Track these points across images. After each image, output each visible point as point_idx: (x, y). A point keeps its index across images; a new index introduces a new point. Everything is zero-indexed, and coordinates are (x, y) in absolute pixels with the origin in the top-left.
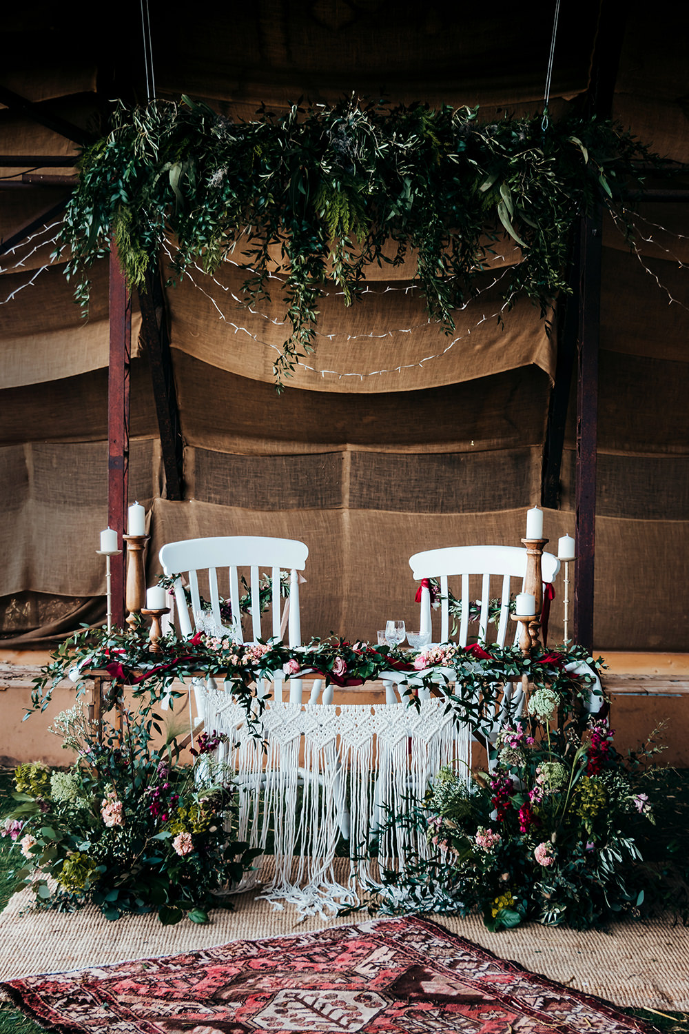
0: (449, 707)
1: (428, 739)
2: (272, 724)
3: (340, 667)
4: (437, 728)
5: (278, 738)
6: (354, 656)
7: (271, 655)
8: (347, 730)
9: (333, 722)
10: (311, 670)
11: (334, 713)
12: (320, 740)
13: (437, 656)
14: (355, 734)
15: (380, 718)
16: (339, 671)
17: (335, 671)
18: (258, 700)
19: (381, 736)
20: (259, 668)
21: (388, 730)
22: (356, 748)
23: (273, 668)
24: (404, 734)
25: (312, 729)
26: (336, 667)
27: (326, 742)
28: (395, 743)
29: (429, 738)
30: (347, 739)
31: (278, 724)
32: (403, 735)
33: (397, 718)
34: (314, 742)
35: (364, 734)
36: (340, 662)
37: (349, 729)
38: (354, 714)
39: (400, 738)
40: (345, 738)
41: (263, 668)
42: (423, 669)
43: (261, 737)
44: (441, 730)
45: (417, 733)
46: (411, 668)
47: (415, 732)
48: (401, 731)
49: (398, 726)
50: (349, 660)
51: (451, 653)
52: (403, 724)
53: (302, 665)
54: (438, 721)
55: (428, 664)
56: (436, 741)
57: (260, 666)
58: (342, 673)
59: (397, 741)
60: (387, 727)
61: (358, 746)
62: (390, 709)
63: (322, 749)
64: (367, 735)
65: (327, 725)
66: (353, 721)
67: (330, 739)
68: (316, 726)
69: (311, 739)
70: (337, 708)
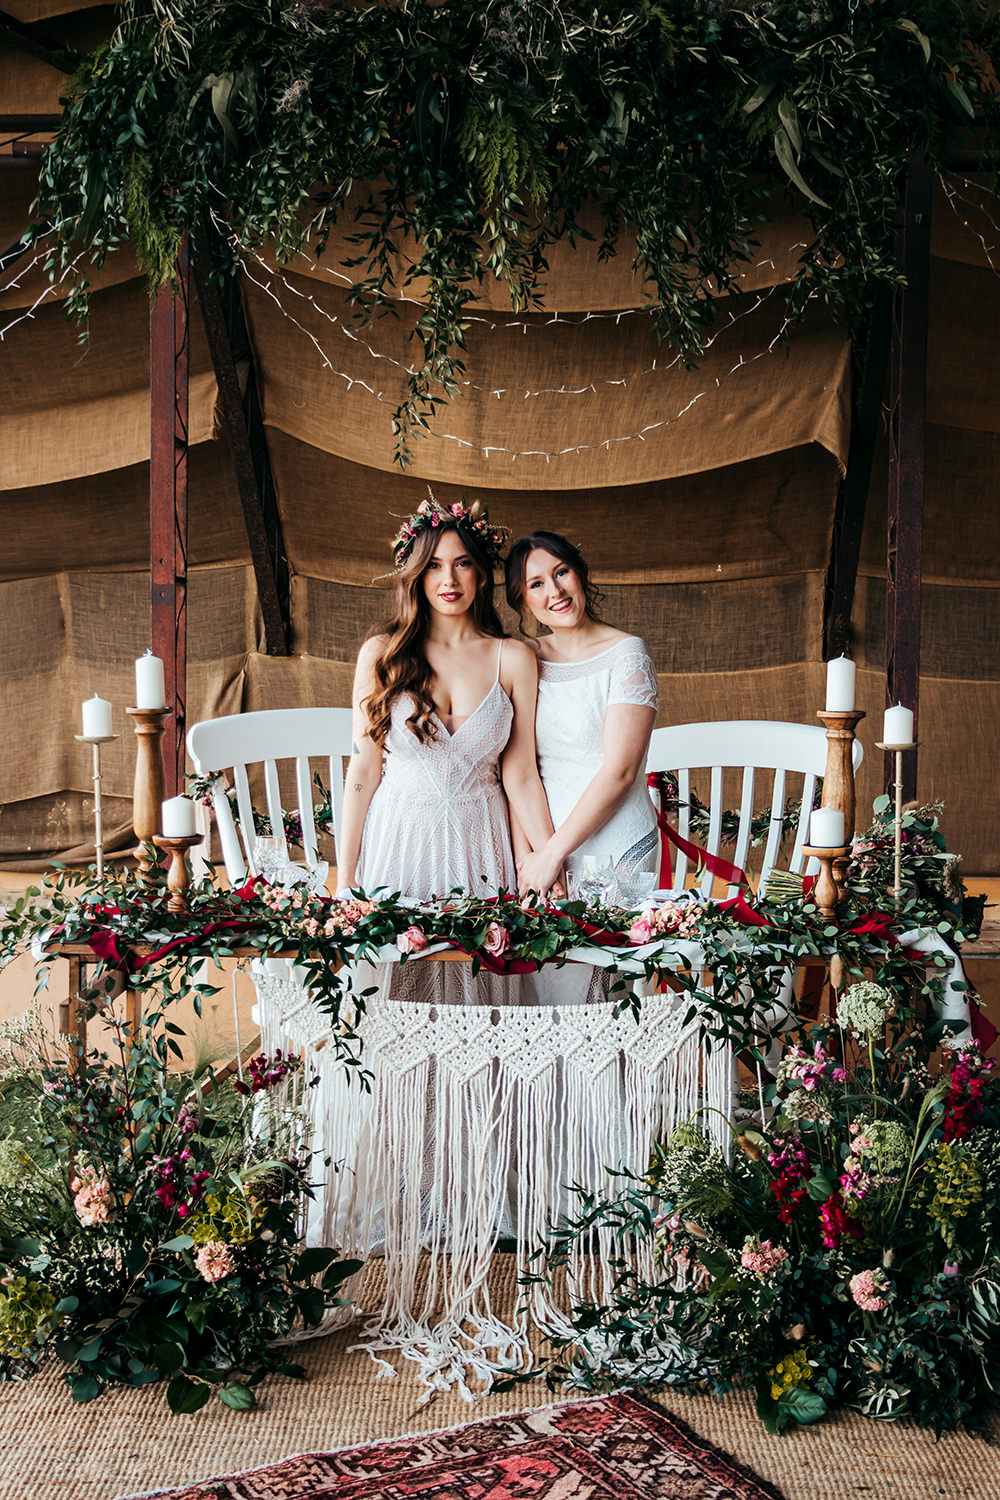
0: (692, 1012)
1: (654, 1066)
3: (497, 941)
4: (669, 1048)
5: (389, 1064)
6: (522, 920)
7: (377, 919)
8: (512, 1050)
9: (487, 1035)
10: (446, 945)
11: (489, 1021)
13: (670, 919)
16: (496, 948)
17: (489, 948)
19: (571, 1061)
20: (356, 941)
21: (583, 1050)
23: (378, 941)
24: (612, 1056)
25: (449, 1047)
26: (491, 940)
27: (475, 1069)
28: (596, 1072)
29: (655, 1064)
31: (389, 1039)
32: (609, 1059)
33: (599, 1030)
35: (541, 1057)
36: (497, 932)
37: (515, 1047)
38: (523, 1022)
39: (604, 1064)
40: (507, 1063)
41: (361, 941)
42: (645, 943)
43: (359, 1063)
44: (677, 1050)
45: (634, 1056)
46: (624, 941)
47: (631, 1054)
48: (606, 1052)
49: (602, 1043)
50: (515, 927)
51: (695, 915)
52: (610, 1039)
53: (431, 937)
54: (672, 1036)
55: (654, 933)
56: (668, 1069)
57: (355, 937)
58: (501, 951)
59: (600, 1068)
62: (586, 1014)
67: (482, 1064)
68: (456, 1043)
69: (447, 1064)
70: (493, 1012)
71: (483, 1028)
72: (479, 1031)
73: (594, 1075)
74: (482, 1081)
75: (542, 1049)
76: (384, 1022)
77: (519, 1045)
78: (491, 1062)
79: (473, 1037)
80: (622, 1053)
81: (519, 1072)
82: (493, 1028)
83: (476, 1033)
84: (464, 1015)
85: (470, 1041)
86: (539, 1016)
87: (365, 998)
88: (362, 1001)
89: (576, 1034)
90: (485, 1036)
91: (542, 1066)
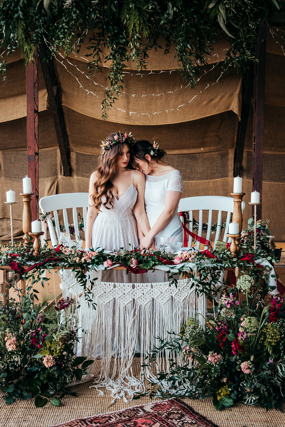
0: (193, 284)
1: (182, 301)
3: (134, 264)
4: (186, 295)
5: (101, 301)
6: (141, 257)
7: (97, 257)
8: (139, 296)
10: (118, 265)
11: (131, 288)
12: (124, 302)
13: (186, 256)
14: (143, 298)
15: (156, 290)
17: (131, 266)
18: (91, 281)
19: (157, 299)
20: (91, 264)
21: (160, 296)
22: (143, 306)
23: (98, 264)
24: (169, 298)
25: (120, 296)
26: (132, 263)
27: (128, 302)
28: (164, 303)
29: (182, 300)
30: (138, 301)
31: (101, 293)
33: (165, 290)
34: (121, 303)
35: (147, 298)
36: (134, 261)
37: (140, 296)
38: (142, 288)
39: (167, 300)
41: (92, 264)
42: (179, 264)
43: (92, 301)
44: (189, 296)
46: (173, 263)
47: (175, 297)
48: (167, 297)
49: (166, 294)
50: (139, 259)
51: (194, 255)
52: (168, 293)
53: (114, 262)
54: (187, 292)
55: (181, 261)
56: (186, 302)
58: (135, 267)
59: (165, 302)
60: (160, 295)
61: (144, 305)
62: (161, 285)
63: (125, 306)
64: (149, 299)
65: (127, 294)
66: (142, 292)
67: (130, 301)
68: (122, 294)
69: (119, 301)
70: (133, 285)
71: (130, 290)
72: (129, 291)
73: (163, 304)
74: (130, 306)
75: (148, 296)
76: (100, 288)
77: (141, 295)
78: (132, 300)
79: (127, 292)
80: (172, 297)
81: (141, 303)
82: (133, 290)
83: (128, 291)
84: (124, 286)
85: (126, 294)
86: (147, 286)
87: (94, 281)
88: (93, 282)
89: (158, 291)
90: (130, 292)
91: (148, 301)
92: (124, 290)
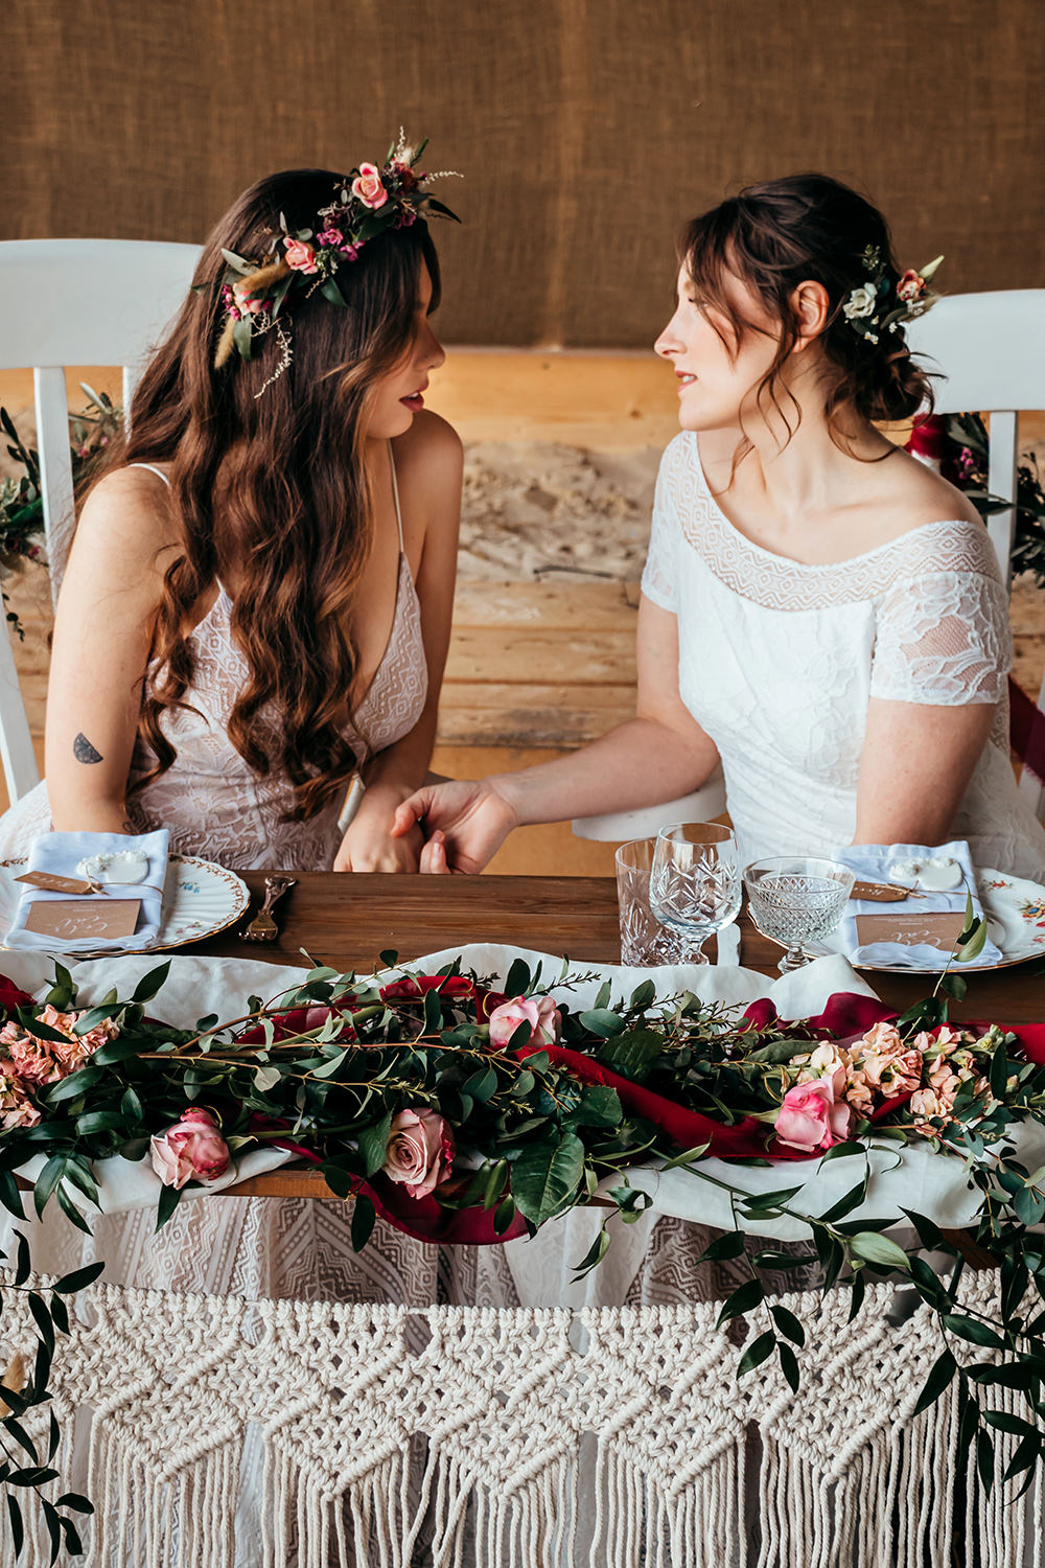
0: (944, 1368)
1: (836, 1466)
2: (105, 1389)
3: (421, 1156)
4: (880, 1415)
5: (138, 1449)
6: (489, 1083)
7: (101, 1088)
8: (459, 1417)
9: (397, 1379)
10: (284, 1155)
11: (398, 1344)
12: (331, 1458)
13: (886, 1077)
14: (495, 1432)
15: (612, 1367)
16: (417, 1179)
17: (397, 1176)
18: (35, 1302)
19: (619, 1447)
20: (39, 1147)
21: (649, 1421)
22: (500, 1494)
23: (94, 1149)
24: (726, 1438)
25: (294, 1408)
26: (405, 1156)
27: (364, 1463)
28: (682, 1476)
29: (841, 1458)
30: (459, 1456)
31: (135, 1388)
32: (717, 1445)
33: (691, 1372)
34: (307, 1467)
35: (536, 1434)
36: (420, 1131)
37: (469, 1411)
38: (492, 1347)
39: (703, 1457)
40: (448, 1449)
41: (52, 1149)
42: (820, 1151)
43: (51, 1475)
44: (898, 1424)
45: (785, 1440)
46: (763, 1147)
47: (776, 1434)
48: (709, 1428)
49: (699, 1406)
50: (469, 1103)
51: (955, 1068)
52: (719, 1395)
53: (242, 1141)
54: (887, 1391)
55: (842, 1123)
56: (871, 1469)
57: (40, 1136)
58: (432, 1184)
59: (691, 1467)
60: (647, 1409)
61: (508, 1487)
62: (658, 1330)
63: (346, 1494)
64: (550, 1441)
65: (362, 1394)
66: (488, 1380)
67: (381, 1450)
68: (314, 1398)
69: (289, 1450)
70: (409, 1319)
71: (384, 1362)
72: (374, 1369)
73: (676, 1483)
75: (540, 1415)
76: (118, 1346)
77: (479, 1405)
78: (404, 1447)
79: (358, 1383)
80: (752, 1429)
81: (477, 1470)
82: (414, 1364)
83: (367, 1375)
84: (334, 1326)
85: (350, 1393)
86: (533, 1332)
87: (66, 1298)
88: (58, 1306)
89: (631, 1381)
90: (389, 1380)
91: (540, 1458)
92: (336, 1361)
